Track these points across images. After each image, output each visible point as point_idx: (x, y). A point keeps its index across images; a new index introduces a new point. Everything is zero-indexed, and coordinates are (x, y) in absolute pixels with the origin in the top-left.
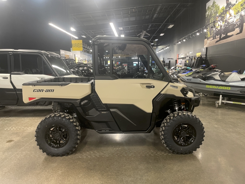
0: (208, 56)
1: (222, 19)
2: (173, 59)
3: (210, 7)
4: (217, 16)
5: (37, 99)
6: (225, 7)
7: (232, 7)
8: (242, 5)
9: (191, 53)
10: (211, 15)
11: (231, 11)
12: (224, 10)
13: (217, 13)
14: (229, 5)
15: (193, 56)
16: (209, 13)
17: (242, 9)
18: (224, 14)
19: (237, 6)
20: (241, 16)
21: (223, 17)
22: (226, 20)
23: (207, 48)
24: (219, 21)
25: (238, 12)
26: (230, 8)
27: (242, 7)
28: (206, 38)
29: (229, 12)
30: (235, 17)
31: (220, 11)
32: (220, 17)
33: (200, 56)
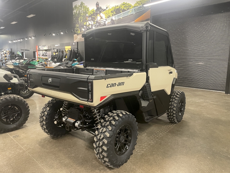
0: (79, 50)
1: (93, 19)
2: (29, 50)
3: (78, 6)
4: (87, 16)
5: (108, 96)
6: (95, 10)
7: (103, 11)
8: (112, 12)
9: (57, 45)
10: (79, 13)
11: (101, 14)
12: (94, 12)
13: (86, 13)
14: (99, 10)
15: (60, 49)
16: (77, 11)
17: (112, 15)
18: (94, 16)
19: (107, 11)
20: (112, 20)
21: (94, 18)
22: (97, 21)
23: (77, 42)
24: (90, 21)
25: (109, 16)
26: (100, 12)
27: (112, 13)
28: (75, 33)
29: (100, 15)
30: (106, 20)
31: (90, 13)
32: (90, 18)
33: (70, 49)
